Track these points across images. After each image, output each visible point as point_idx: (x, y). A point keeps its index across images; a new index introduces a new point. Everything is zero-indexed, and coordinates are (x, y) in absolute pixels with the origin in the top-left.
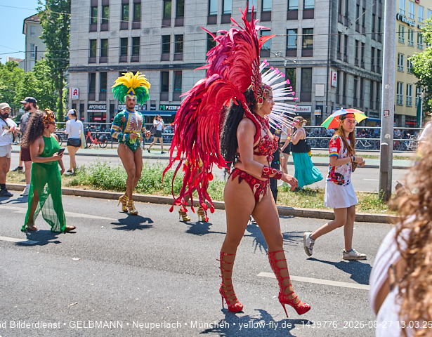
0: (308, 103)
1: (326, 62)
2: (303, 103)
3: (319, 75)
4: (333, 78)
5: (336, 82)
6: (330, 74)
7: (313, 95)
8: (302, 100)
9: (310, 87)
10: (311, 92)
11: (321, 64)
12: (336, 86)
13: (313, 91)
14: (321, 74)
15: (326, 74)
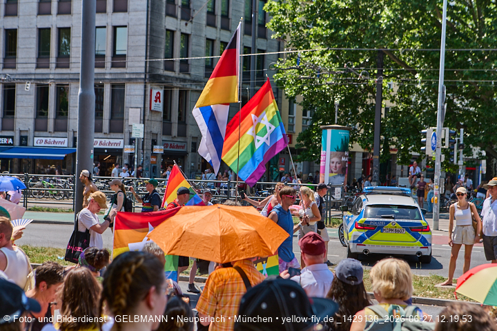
0: (119, 135)
1: (143, 76)
2: (112, 135)
3: (134, 93)
4: (153, 99)
5: (161, 105)
6: (148, 93)
7: (126, 123)
8: (111, 131)
9: (123, 112)
10: (123, 119)
11: (136, 79)
12: (161, 109)
13: (125, 117)
14: (137, 93)
15: (142, 93)
